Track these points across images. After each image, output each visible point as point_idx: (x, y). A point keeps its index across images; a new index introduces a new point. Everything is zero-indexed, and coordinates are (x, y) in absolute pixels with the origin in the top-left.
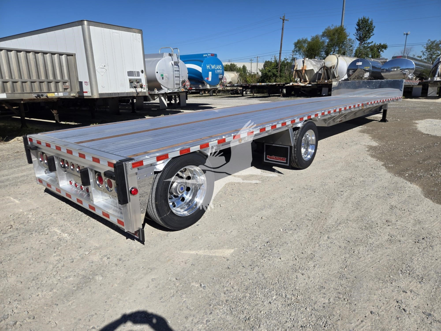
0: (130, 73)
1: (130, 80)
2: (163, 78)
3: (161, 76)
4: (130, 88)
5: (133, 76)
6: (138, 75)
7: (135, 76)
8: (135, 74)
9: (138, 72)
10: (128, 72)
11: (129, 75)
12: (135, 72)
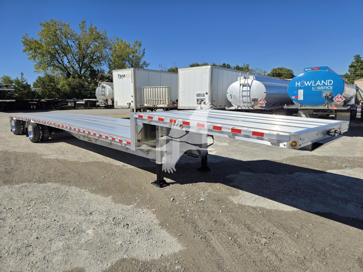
0: (198, 95)
1: (197, 99)
2: (231, 97)
3: (230, 96)
4: (197, 104)
5: (200, 96)
6: (204, 96)
7: (202, 96)
8: (202, 95)
9: (204, 94)
10: (197, 94)
11: (197, 96)
12: (202, 94)
